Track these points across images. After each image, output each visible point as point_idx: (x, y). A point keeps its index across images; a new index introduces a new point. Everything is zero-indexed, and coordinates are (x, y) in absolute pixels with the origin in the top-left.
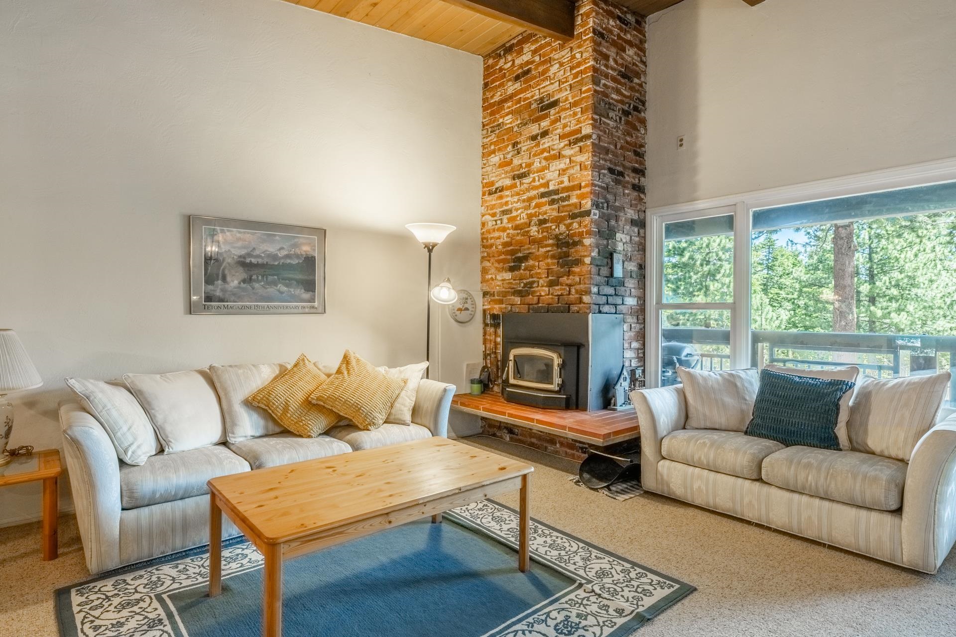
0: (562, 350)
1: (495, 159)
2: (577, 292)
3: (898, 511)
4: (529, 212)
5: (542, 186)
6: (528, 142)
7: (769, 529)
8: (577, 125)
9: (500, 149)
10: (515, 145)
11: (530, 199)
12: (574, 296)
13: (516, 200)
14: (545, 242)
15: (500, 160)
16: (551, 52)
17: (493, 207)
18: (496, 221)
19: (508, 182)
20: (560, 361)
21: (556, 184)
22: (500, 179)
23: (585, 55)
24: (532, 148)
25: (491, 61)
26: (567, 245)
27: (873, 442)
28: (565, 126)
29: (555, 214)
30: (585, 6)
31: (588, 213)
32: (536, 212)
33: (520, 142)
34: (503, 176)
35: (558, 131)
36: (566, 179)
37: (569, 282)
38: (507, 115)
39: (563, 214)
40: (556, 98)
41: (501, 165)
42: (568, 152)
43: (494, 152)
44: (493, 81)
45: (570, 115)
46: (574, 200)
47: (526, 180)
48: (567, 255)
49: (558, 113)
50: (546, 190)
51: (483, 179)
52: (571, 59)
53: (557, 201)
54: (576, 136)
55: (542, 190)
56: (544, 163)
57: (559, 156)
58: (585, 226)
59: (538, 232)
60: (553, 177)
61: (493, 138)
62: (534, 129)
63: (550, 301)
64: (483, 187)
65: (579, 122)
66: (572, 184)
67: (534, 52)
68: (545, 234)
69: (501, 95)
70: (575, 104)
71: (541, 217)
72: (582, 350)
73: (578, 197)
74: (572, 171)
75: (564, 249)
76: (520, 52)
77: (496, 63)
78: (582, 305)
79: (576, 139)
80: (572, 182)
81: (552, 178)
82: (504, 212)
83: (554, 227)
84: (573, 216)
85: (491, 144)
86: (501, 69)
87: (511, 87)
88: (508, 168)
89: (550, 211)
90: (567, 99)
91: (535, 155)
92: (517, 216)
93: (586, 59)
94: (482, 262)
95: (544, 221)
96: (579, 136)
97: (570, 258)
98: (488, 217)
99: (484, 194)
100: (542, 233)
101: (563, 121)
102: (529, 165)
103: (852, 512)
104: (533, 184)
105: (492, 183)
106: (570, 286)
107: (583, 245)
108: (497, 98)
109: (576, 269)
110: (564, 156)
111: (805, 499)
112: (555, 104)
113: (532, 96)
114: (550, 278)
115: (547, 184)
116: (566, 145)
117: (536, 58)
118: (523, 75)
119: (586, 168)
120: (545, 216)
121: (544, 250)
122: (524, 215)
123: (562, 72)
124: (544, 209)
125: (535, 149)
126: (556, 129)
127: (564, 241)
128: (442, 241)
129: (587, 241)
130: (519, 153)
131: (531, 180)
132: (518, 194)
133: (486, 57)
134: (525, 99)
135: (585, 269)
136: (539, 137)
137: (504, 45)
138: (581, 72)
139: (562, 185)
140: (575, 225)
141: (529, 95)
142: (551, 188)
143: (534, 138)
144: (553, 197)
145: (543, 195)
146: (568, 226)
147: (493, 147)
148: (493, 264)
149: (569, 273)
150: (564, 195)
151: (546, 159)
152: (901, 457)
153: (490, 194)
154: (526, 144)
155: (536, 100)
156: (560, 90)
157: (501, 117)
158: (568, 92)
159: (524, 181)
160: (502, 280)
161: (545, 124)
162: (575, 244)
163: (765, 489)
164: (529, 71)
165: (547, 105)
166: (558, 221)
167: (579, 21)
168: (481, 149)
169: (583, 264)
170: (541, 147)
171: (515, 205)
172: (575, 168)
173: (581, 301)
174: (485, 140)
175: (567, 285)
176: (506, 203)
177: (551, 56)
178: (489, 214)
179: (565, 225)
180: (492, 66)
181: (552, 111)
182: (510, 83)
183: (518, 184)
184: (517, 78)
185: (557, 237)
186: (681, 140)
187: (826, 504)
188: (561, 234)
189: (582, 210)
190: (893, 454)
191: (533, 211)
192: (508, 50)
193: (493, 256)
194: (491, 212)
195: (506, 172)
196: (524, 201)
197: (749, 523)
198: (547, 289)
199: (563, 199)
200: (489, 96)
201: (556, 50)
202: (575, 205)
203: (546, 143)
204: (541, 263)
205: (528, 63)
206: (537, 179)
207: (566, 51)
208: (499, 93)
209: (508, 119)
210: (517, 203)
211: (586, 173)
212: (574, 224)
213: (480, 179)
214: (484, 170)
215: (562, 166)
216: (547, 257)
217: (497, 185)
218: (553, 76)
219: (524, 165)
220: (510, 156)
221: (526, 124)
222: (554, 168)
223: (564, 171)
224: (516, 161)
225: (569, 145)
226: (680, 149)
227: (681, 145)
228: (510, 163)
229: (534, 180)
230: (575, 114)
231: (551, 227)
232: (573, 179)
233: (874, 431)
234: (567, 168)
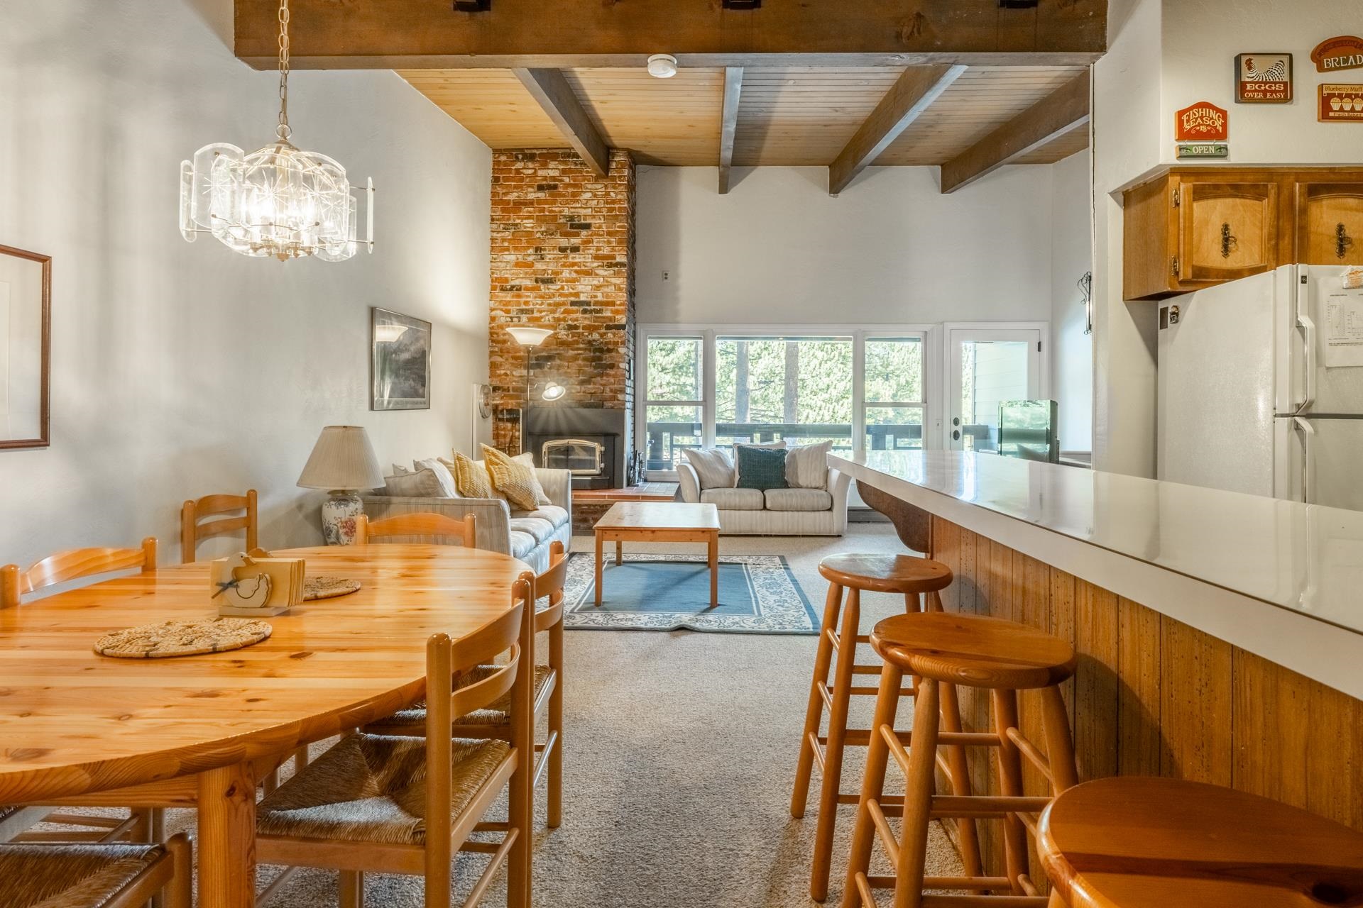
0: (602, 439)
1: (511, 257)
2: (611, 391)
3: (830, 509)
4: (557, 315)
5: (571, 295)
6: (555, 252)
7: (771, 536)
8: (612, 252)
9: (516, 249)
10: (537, 249)
11: (558, 305)
12: (608, 394)
13: (540, 302)
14: (576, 346)
15: (518, 259)
16: (584, 180)
17: (507, 303)
18: (511, 318)
19: (528, 283)
20: (603, 449)
21: (589, 297)
22: (517, 278)
23: (619, 197)
24: (561, 258)
25: (503, 158)
26: (601, 351)
27: (802, 481)
28: (598, 249)
29: (587, 322)
30: (620, 156)
31: (623, 327)
32: (565, 317)
33: (545, 250)
34: (521, 276)
35: (591, 251)
36: (599, 295)
37: (603, 382)
38: (528, 218)
39: (596, 324)
40: (588, 222)
41: (517, 264)
42: (601, 272)
43: (507, 249)
44: (506, 179)
45: (604, 242)
46: (608, 314)
47: (553, 287)
48: (600, 359)
49: (591, 235)
50: (577, 300)
51: (493, 273)
52: (605, 195)
53: (591, 312)
54: (610, 261)
55: (573, 299)
56: (574, 275)
57: (588, 273)
58: (621, 337)
59: (567, 335)
60: (585, 288)
61: (507, 235)
62: (564, 242)
63: (582, 398)
64: (492, 281)
65: (613, 249)
66: (605, 300)
67: (564, 172)
68: (575, 338)
69: (518, 197)
70: (609, 234)
71: (570, 322)
72: (617, 439)
73: (612, 312)
74: (606, 289)
75: (598, 354)
76: (544, 166)
77: (513, 163)
78: (616, 402)
79: (611, 263)
80: (606, 298)
81: (584, 290)
82: (522, 311)
83: (586, 334)
84: (608, 327)
85: (503, 240)
86: (518, 171)
87: (532, 194)
88: (528, 270)
89: (582, 320)
90: (600, 227)
91: (563, 266)
92: (542, 317)
93: (620, 200)
94: (490, 357)
95: (576, 327)
96: (614, 261)
97: (604, 362)
98: (499, 313)
99: (493, 288)
100: (572, 337)
101: (595, 244)
102: (557, 273)
103: (812, 514)
104: (561, 291)
105: (506, 280)
106: (604, 385)
107: (617, 352)
108: (513, 197)
109: (612, 372)
110: (597, 275)
111: (790, 513)
112: (587, 226)
113: (560, 212)
114: (581, 378)
115: (577, 295)
116: (599, 266)
117: (564, 178)
118: (549, 187)
119: (620, 289)
120: (575, 323)
121: (576, 352)
122: (550, 317)
123: (595, 202)
124: (574, 316)
125: (563, 260)
126: (589, 249)
127: (597, 347)
128: (541, 342)
129: (622, 350)
130: (543, 259)
131: (559, 287)
132: (542, 297)
133: (497, 152)
134: (550, 212)
135: (620, 372)
136: (569, 251)
137: (523, 149)
138: (614, 209)
139: (596, 299)
140: (610, 335)
141: (557, 209)
142: (583, 298)
143: (563, 250)
144: (585, 307)
145: (573, 304)
146: (602, 335)
147: (506, 244)
148: (507, 359)
149: (601, 375)
150: (598, 308)
151: (576, 272)
152: (817, 485)
153: (503, 289)
154: (552, 252)
155: (565, 216)
156: (594, 217)
157: (519, 219)
158: (602, 221)
159: (549, 287)
160: (521, 376)
161: (575, 241)
162: (609, 351)
163: (769, 512)
164: (555, 187)
165: (577, 226)
166: (591, 329)
167: (614, 165)
168: (490, 241)
169: (619, 367)
170: (570, 260)
171: (537, 306)
172: (610, 288)
173: (614, 398)
174: (495, 234)
175: (601, 385)
176: (526, 303)
177: (583, 183)
178: (502, 310)
179: (599, 333)
180: (505, 164)
181: (584, 233)
182: (530, 190)
183: (542, 287)
184: (541, 188)
185: (590, 342)
186: (666, 274)
187: (800, 513)
188: (594, 340)
189: (616, 323)
190: (813, 486)
191: (562, 316)
192: (531, 157)
193: (508, 352)
194: (504, 308)
195: (526, 273)
196: (549, 305)
197: (760, 536)
198: (578, 387)
199: (600, 311)
200: (501, 192)
201: (589, 180)
202: (610, 319)
203: (577, 258)
204: (570, 364)
205: (554, 178)
206: (566, 287)
207: (599, 186)
208: (516, 194)
209: (529, 224)
210: (541, 305)
211: (621, 294)
213: (489, 272)
214: (493, 264)
215: (596, 282)
216: (578, 359)
217: (513, 283)
218: (585, 202)
219: (550, 272)
220: (531, 259)
221: (552, 234)
222: (586, 283)
223: (598, 287)
224: (539, 266)
225: (603, 266)
226: (665, 281)
227: (666, 278)
228: (531, 265)
229: (562, 288)
230: (609, 242)
231: (583, 333)
232: (607, 296)
233: (806, 475)
234: (601, 286)
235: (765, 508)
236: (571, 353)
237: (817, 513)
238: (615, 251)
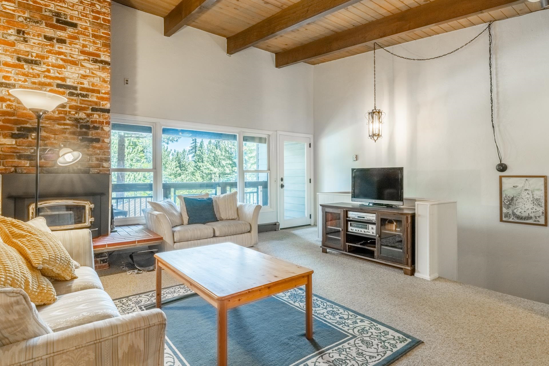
0: (91, 198)
2: (98, 160)
3: (250, 231)
5: (57, 78)
6: (40, 39)
8: (97, 51)
10: (19, 32)
11: (44, 84)
12: (95, 162)
13: (23, 80)
14: (63, 122)
20: (92, 206)
21: (76, 83)
23: (103, 10)
24: (47, 45)
26: (88, 127)
28: (84, 46)
29: (74, 103)
31: (107, 111)
33: (28, 34)
35: (77, 46)
36: (85, 82)
37: (90, 153)
39: (83, 106)
40: (74, 21)
42: (87, 65)
45: (90, 42)
46: (95, 99)
47: (37, 69)
48: (86, 134)
49: (77, 33)
50: (64, 83)
52: (90, 4)
53: (77, 95)
54: (95, 58)
55: (59, 82)
56: (61, 63)
57: (74, 63)
58: (106, 119)
59: (54, 112)
62: (50, 32)
65: (98, 49)
66: (91, 87)
68: (61, 115)
70: (95, 36)
73: (98, 98)
74: (92, 79)
75: (84, 130)
78: (102, 169)
79: (96, 60)
80: (92, 86)
81: (71, 77)
83: (74, 113)
84: (93, 110)
89: (69, 100)
90: (86, 29)
91: (49, 52)
93: (105, 13)
96: (99, 59)
97: (90, 137)
100: (59, 113)
101: (81, 41)
104: (47, 73)
106: (91, 155)
107: (102, 129)
109: (97, 145)
110: (83, 66)
112: (74, 25)
113: (46, 5)
115: (63, 79)
116: (85, 60)
119: (104, 81)
121: (63, 127)
123: (82, 8)
125: (49, 47)
126: (75, 44)
127: (84, 124)
129: (107, 129)
130: (26, 41)
131: (44, 69)
132: (24, 74)
134: (36, 2)
135: (105, 145)
136: (55, 41)
138: (98, 18)
139: (82, 86)
142: (69, 83)
143: (50, 39)
144: (71, 91)
145: (59, 86)
146: (88, 115)
149: (89, 147)
150: (85, 93)
151: (62, 59)
154: (36, 38)
155: (50, 11)
156: (80, 19)
158: (88, 25)
159: (33, 67)
161: (61, 34)
162: (95, 128)
163: (217, 238)
165: (63, 22)
166: (79, 109)
169: (103, 142)
170: (57, 49)
171: (20, 82)
172: (95, 79)
173: (101, 166)
175: (88, 155)
179: (85, 113)
181: (70, 30)
183: (25, 67)
185: (77, 120)
186: (127, 81)
188: (81, 119)
189: (101, 107)
195: (7, 51)
199: (86, 96)
202: (96, 103)
203: (64, 48)
204: (56, 136)
206: (52, 71)
209: (10, 6)
210: (24, 82)
211: (105, 85)
212: (95, 115)
215: (82, 72)
216: (65, 133)
218: (72, 4)
219: (34, 55)
220: (12, 38)
221: (37, 22)
222: (73, 70)
223: (84, 77)
224: (22, 47)
225: (89, 61)
226: (126, 85)
227: (127, 83)
228: (12, 44)
229: (48, 71)
230: (94, 43)
231: (69, 112)
232: (93, 85)
233: (223, 212)
234: (88, 76)
235: (214, 236)
236: (57, 127)
237: (243, 235)
238: (100, 51)
